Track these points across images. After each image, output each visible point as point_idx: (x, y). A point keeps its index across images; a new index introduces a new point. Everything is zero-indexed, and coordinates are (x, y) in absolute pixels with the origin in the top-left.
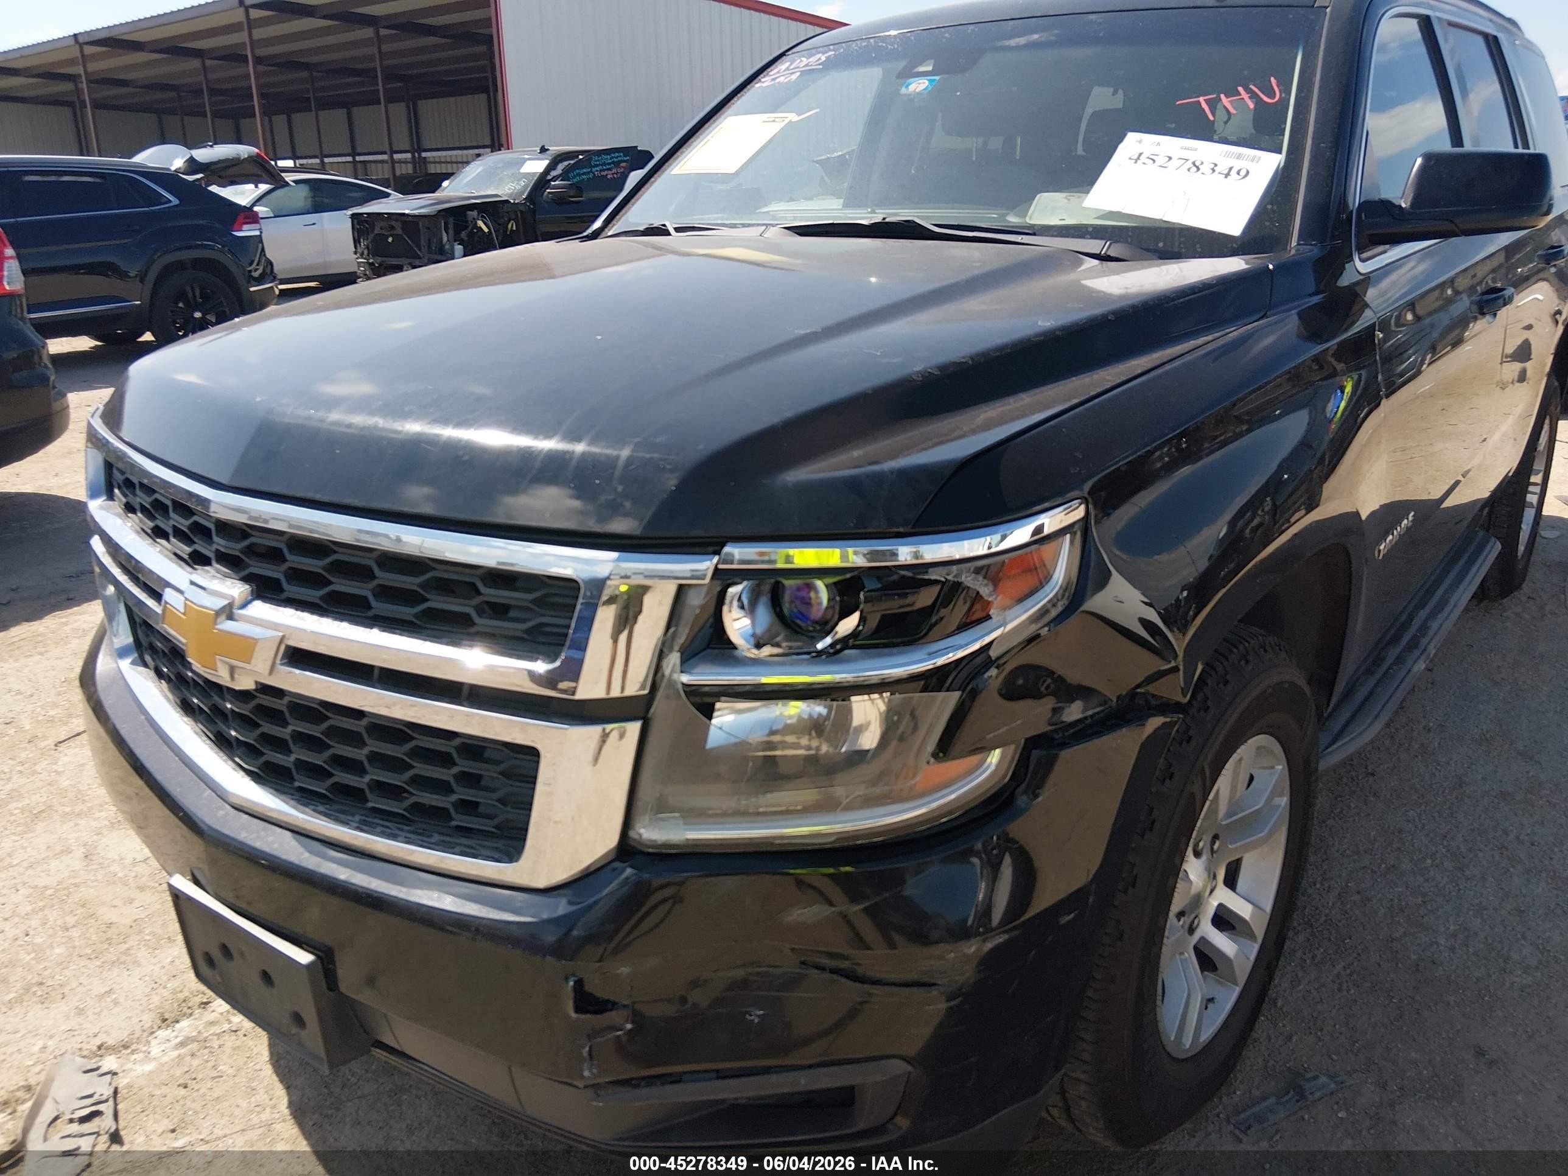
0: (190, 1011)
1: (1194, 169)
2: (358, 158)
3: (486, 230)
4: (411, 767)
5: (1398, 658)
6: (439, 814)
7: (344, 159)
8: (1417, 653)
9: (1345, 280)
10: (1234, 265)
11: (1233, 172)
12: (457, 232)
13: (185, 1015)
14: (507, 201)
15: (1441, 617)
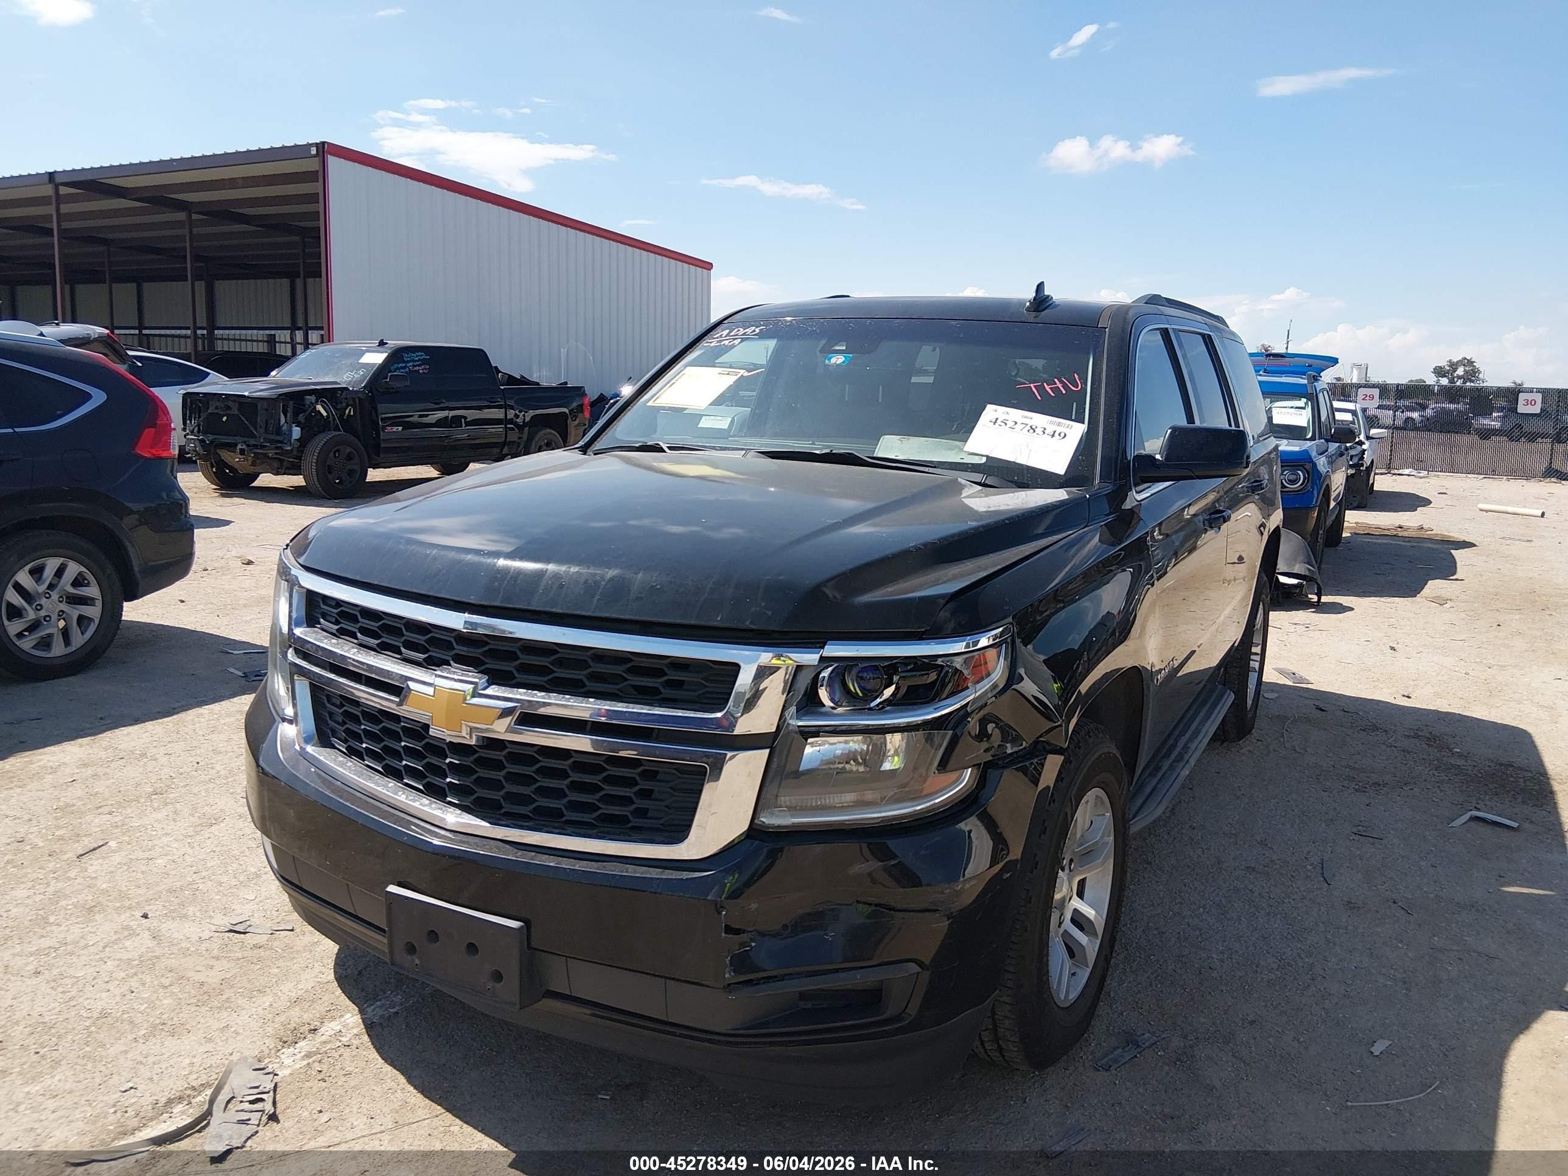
0: (303, 1036)
1: (1032, 431)
2: (144, 332)
3: (325, 414)
4: (603, 789)
5: (1171, 765)
6: (622, 820)
7: (133, 332)
8: (1183, 763)
9: (1128, 505)
10: (1059, 495)
11: (1056, 434)
12: (296, 414)
13: (300, 1038)
14: (347, 389)
15: (1196, 742)
